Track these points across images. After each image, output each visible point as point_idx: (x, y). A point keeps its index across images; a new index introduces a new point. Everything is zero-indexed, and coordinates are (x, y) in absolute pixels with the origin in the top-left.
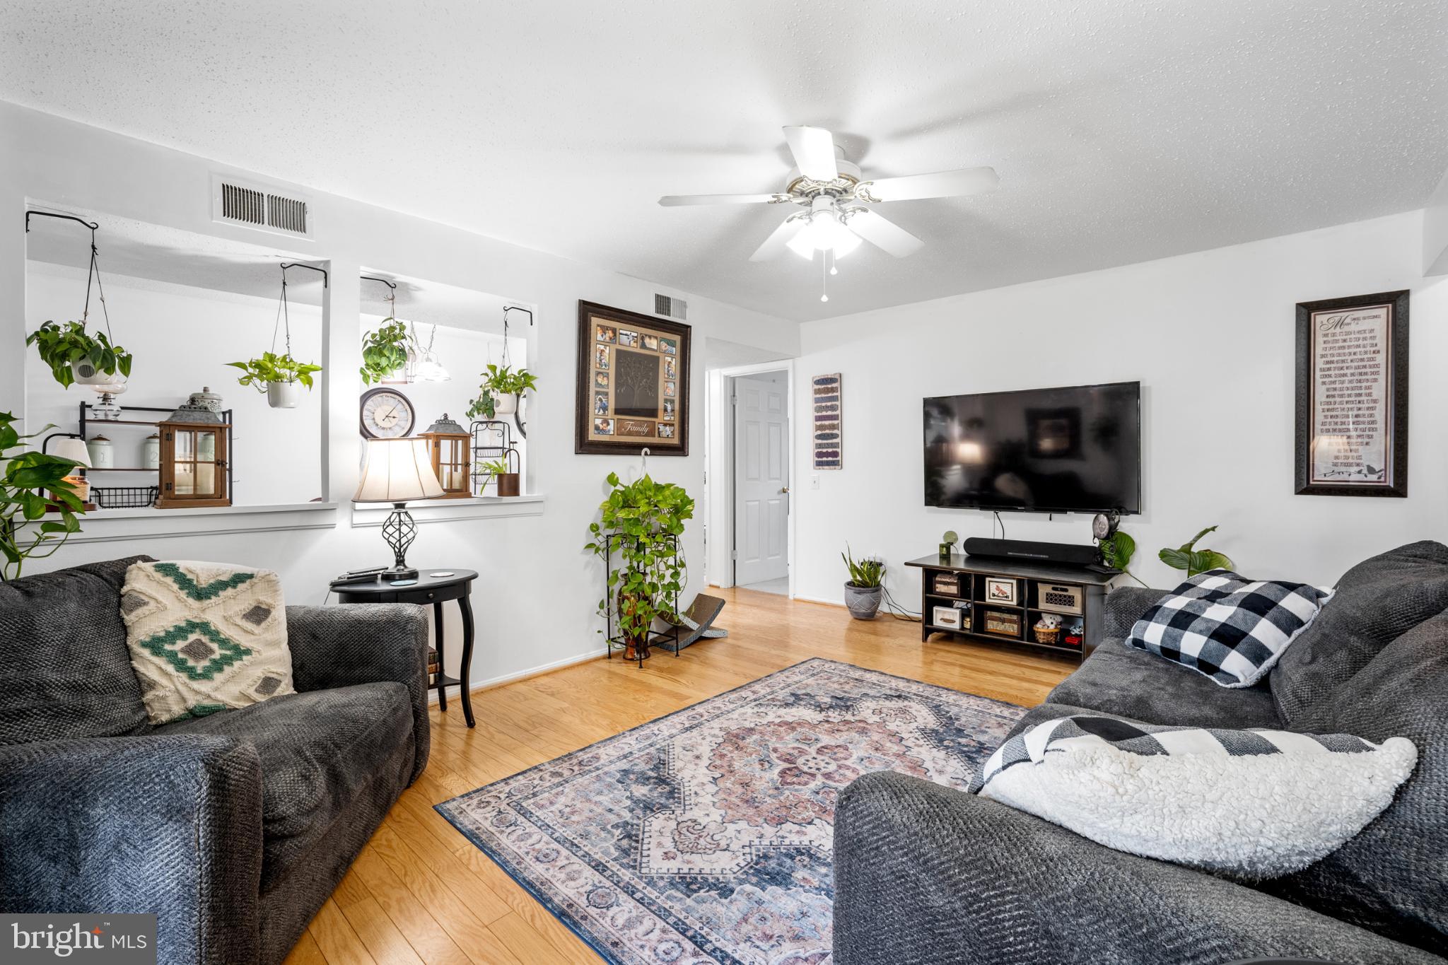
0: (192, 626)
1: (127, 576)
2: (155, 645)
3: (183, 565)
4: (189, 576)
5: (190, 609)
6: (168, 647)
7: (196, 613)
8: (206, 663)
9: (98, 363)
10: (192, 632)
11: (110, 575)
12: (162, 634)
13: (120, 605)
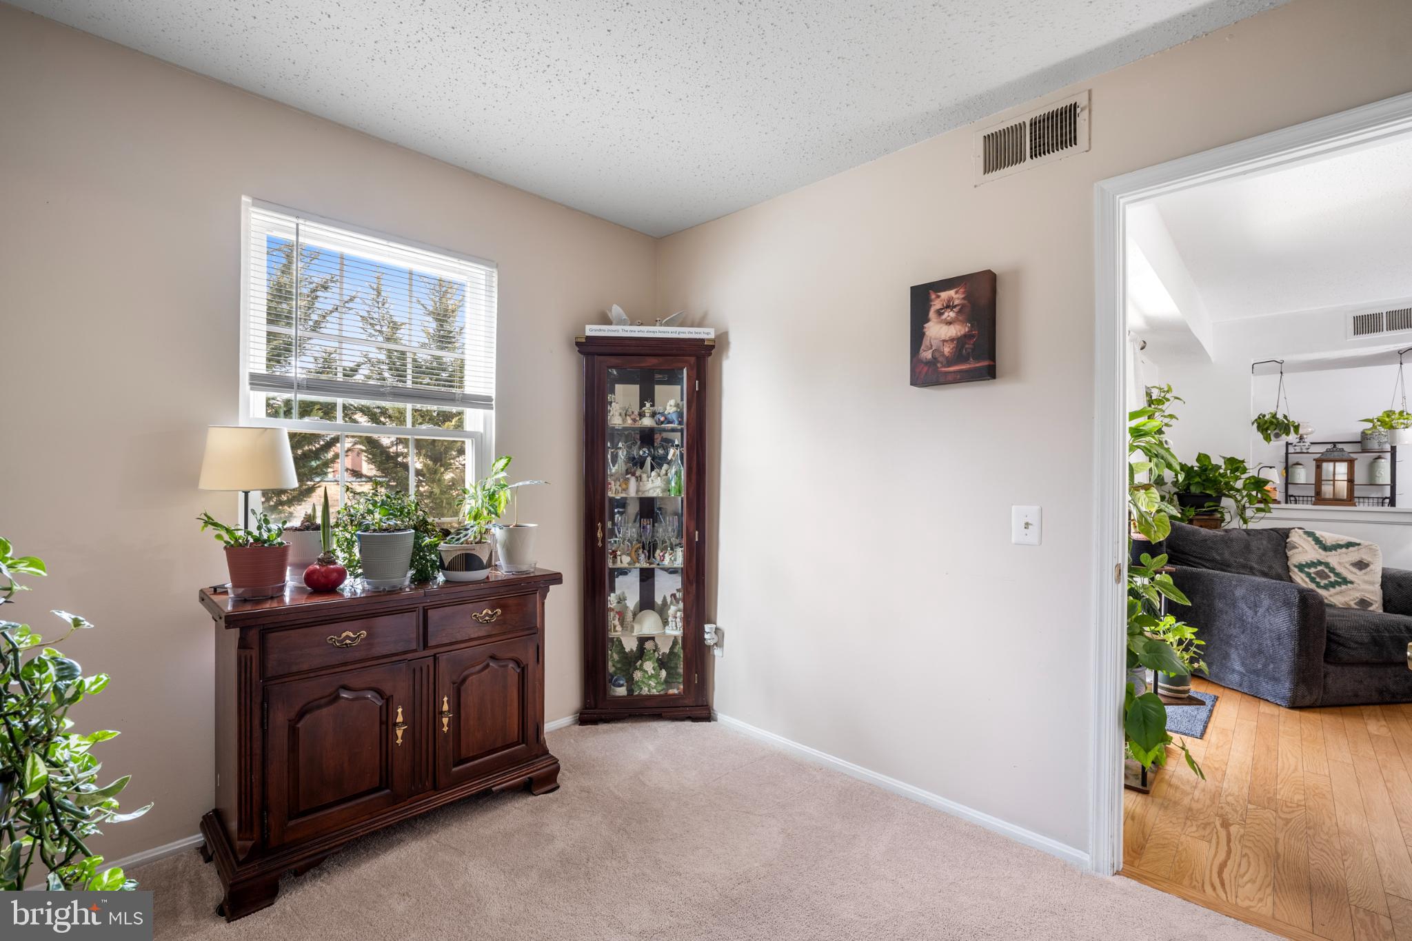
0: (1320, 563)
1: (1290, 535)
2: (1301, 567)
3: (1318, 534)
4: (1321, 539)
5: (1321, 555)
6: (1306, 570)
7: (1322, 557)
8: (1326, 582)
9: (1282, 432)
10: (1319, 565)
11: (1283, 533)
12: (1304, 563)
13: (1286, 547)
